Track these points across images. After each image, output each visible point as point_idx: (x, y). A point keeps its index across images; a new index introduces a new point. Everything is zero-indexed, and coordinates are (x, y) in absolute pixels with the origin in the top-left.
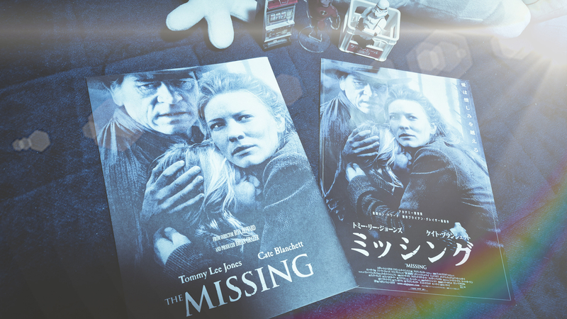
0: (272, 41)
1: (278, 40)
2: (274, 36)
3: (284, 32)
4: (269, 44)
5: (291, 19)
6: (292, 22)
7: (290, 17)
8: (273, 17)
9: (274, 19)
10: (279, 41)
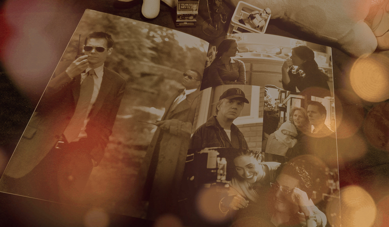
0: (183, 22)
1: (187, 22)
2: (184, 19)
3: (191, 18)
4: (180, 24)
5: (196, 10)
6: (197, 12)
7: (195, 9)
8: (183, 6)
9: (183, 7)
10: (188, 24)
